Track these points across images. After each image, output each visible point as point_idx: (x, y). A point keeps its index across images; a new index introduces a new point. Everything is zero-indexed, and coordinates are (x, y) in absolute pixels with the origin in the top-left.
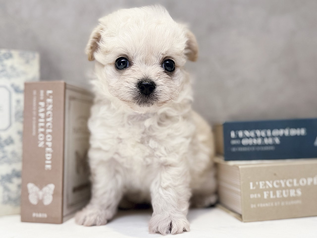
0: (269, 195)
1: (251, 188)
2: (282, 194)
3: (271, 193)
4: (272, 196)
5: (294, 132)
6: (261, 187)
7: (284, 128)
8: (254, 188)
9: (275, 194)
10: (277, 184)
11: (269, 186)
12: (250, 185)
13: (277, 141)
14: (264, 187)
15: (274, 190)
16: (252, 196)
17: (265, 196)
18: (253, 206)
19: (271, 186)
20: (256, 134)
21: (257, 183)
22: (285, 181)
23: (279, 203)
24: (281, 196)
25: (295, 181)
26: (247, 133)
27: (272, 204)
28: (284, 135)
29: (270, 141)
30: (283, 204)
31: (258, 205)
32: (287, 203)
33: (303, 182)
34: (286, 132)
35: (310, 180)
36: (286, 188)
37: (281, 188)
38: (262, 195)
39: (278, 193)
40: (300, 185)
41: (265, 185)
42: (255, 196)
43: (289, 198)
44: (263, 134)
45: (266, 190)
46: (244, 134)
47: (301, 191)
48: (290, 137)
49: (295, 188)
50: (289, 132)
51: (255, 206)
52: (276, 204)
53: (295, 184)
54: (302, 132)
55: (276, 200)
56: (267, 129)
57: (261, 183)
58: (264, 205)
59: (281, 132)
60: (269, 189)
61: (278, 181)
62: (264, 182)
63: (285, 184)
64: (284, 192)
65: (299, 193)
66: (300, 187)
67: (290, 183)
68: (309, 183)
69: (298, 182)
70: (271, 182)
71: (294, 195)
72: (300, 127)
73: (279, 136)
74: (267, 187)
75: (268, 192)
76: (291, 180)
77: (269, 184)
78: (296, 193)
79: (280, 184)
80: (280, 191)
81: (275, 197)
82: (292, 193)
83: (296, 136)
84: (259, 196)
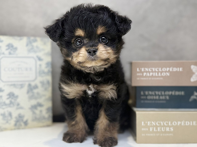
0: (153, 129)
1: (143, 124)
2: (161, 129)
3: (155, 128)
4: (155, 130)
5: (177, 93)
6: (149, 125)
7: (172, 91)
8: (145, 125)
9: (157, 129)
10: (158, 123)
11: (153, 125)
12: (142, 123)
13: (168, 98)
14: (150, 125)
15: (156, 127)
16: (143, 129)
17: (151, 130)
18: (143, 135)
19: (154, 124)
20: (155, 93)
21: (146, 122)
22: (163, 122)
23: (159, 134)
24: (160, 131)
25: (170, 123)
26: (150, 93)
27: (155, 135)
28: (172, 94)
29: (164, 98)
30: (161, 135)
31: (146, 135)
32: (164, 135)
33: (175, 123)
34: (173, 93)
35: (179, 123)
36: (164, 126)
37: (161, 126)
38: (149, 129)
39: (159, 129)
40: (173, 125)
41: (151, 123)
42: (145, 129)
43: (166, 132)
44: (160, 93)
45: (151, 126)
46: (148, 93)
47: (173, 129)
48: (175, 96)
49: (170, 127)
50: (175, 93)
51: (144, 135)
52: (157, 135)
53: (170, 124)
54: (183, 93)
55: (157, 132)
56: (162, 91)
57: (148, 122)
58: (150, 135)
59: (170, 93)
60: (154, 126)
61: (159, 122)
62: (150, 122)
63: (164, 124)
64: (162, 128)
65: (172, 129)
66: (173, 126)
67: (166, 123)
68: (178, 124)
69: (171, 123)
70: (155, 122)
71: (169, 130)
72: (181, 91)
73: (169, 95)
74: (152, 125)
75: (153, 128)
76: (167, 122)
77: (154, 123)
78: (170, 129)
79: (160, 124)
80: (160, 128)
81: (156, 131)
82: (168, 129)
83: (179, 96)
84: (147, 129)
